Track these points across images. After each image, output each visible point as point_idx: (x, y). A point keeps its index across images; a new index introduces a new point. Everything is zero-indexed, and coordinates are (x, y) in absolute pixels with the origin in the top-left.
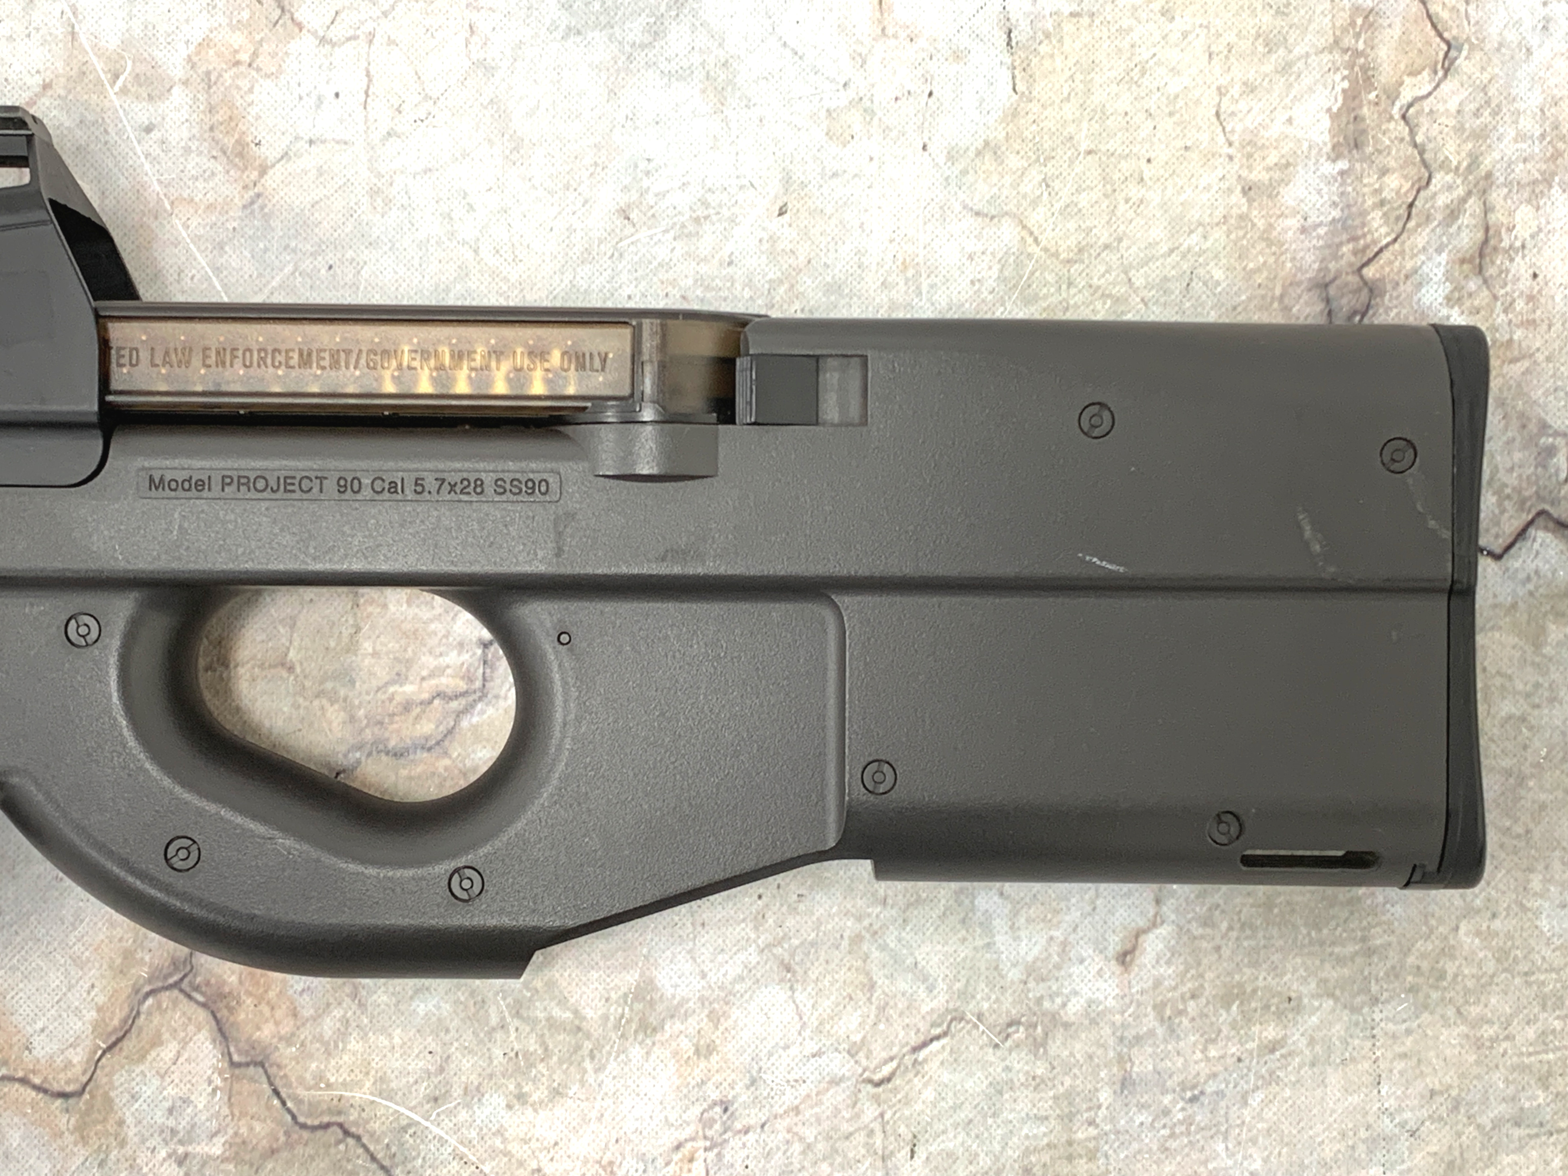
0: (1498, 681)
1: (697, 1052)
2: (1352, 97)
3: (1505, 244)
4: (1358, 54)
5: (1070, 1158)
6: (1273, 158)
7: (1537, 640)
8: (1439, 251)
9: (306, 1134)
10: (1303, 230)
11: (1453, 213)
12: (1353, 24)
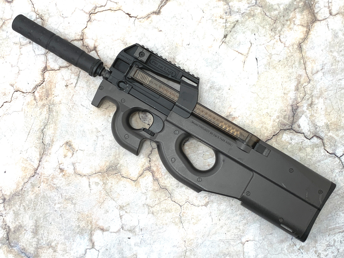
0: (308, 154)
2: (298, 84)
3: (314, 104)
4: (299, 80)
6: (288, 90)
7: (313, 150)
8: (306, 103)
9: (162, 189)
10: (290, 99)
11: (308, 99)
12: (299, 76)
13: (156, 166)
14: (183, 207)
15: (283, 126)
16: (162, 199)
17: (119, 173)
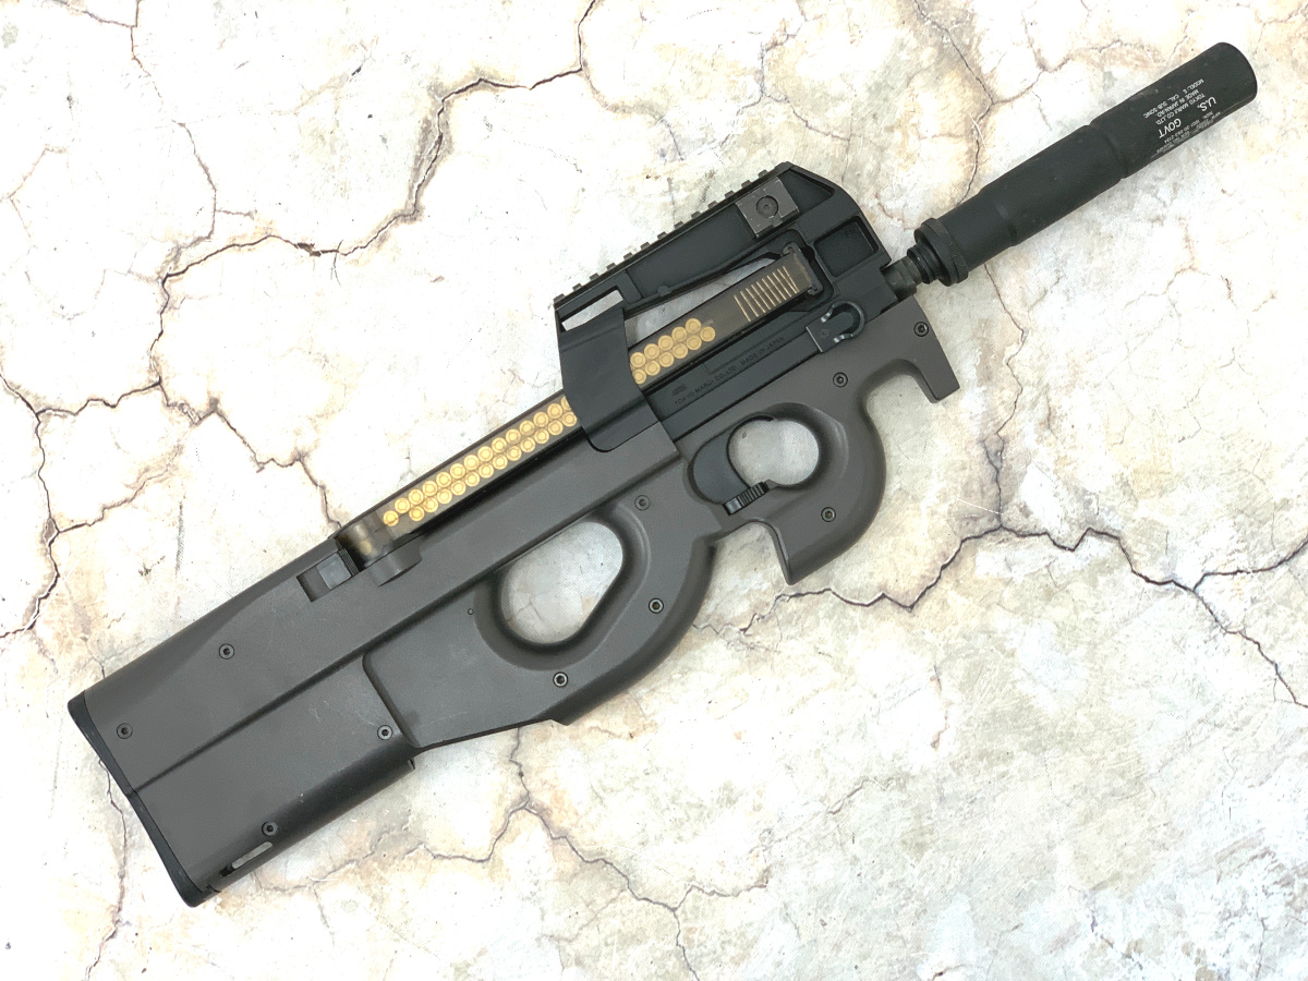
0: (1080, 604)
1: (754, 809)
2: (984, 358)
3: (1058, 414)
4: (985, 339)
5: (922, 834)
7: (1094, 584)
8: (1030, 421)
9: (588, 865)
10: (971, 418)
11: (1034, 404)
12: (980, 326)
13: (546, 786)
14: (684, 912)
15: (967, 524)
16: (600, 901)
17: (422, 847)
